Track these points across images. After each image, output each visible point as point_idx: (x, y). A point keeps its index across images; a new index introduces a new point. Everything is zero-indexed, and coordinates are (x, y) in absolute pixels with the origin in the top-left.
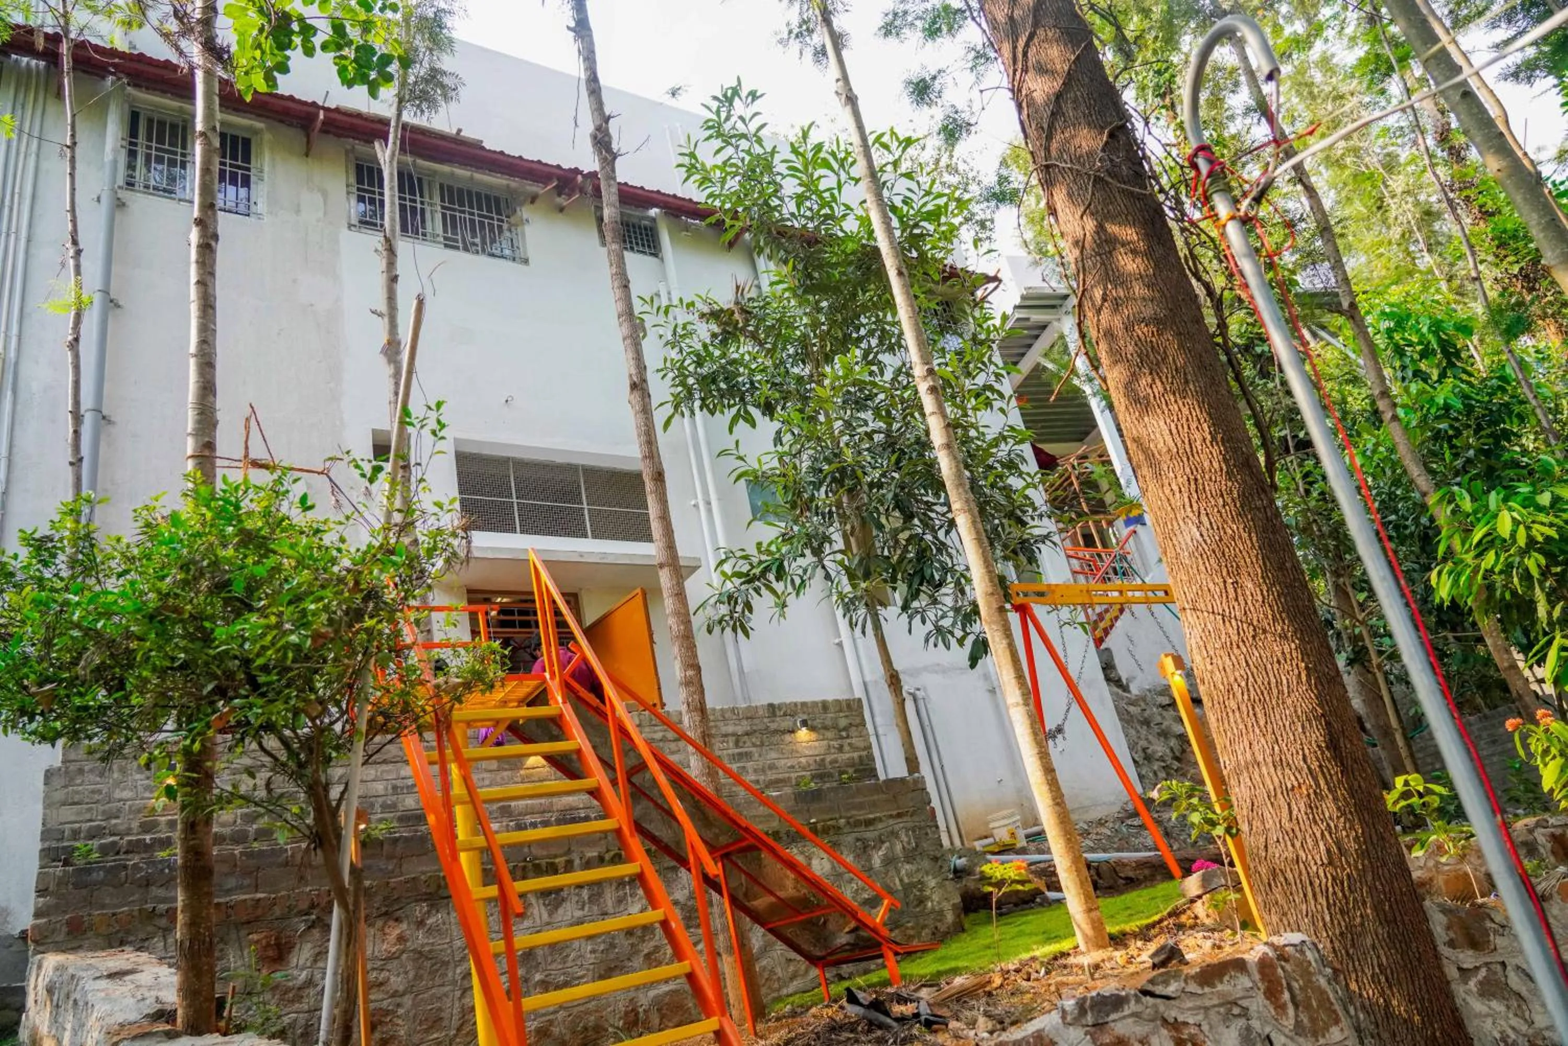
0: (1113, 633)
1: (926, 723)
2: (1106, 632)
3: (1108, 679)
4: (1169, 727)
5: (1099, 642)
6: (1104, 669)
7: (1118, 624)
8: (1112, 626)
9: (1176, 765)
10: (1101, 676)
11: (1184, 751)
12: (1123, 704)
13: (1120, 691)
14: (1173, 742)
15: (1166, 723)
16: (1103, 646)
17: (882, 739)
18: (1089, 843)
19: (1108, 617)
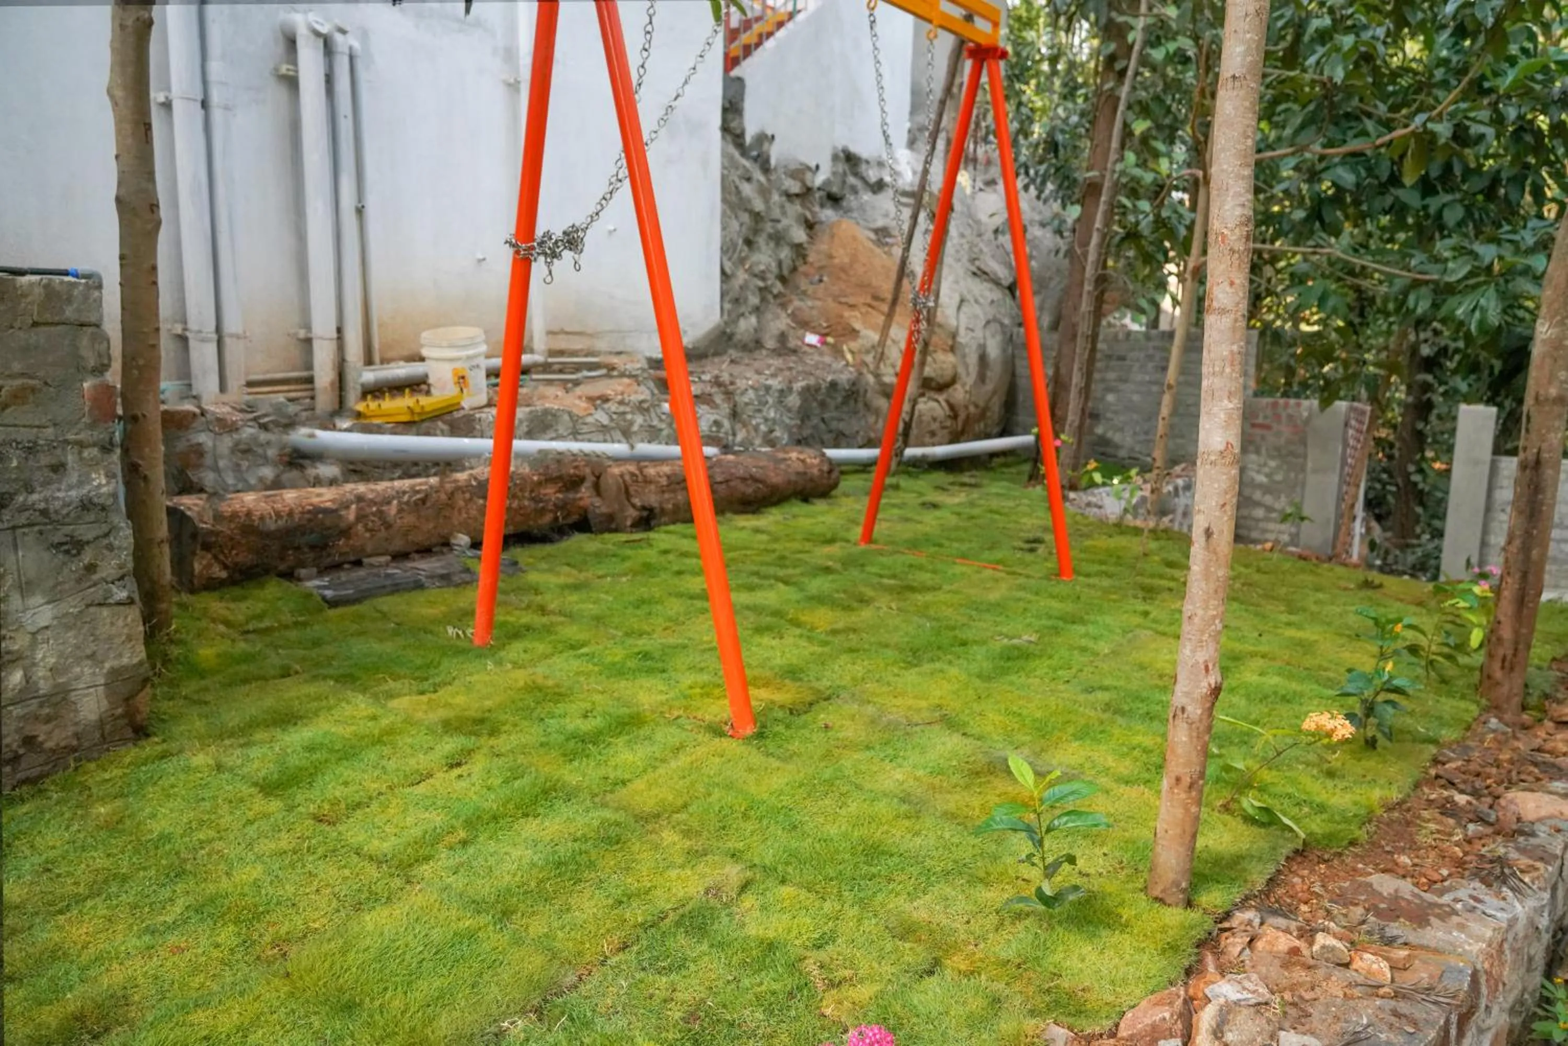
0: (758, 56)
1: (345, 126)
2: (748, 51)
3: (725, 129)
4: (787, 229)
5: (731, 62)
6: (725, 110)
7: (769, 44)
8: (758, 45)
9: (778, 287)
10: (716, 119)
11: (794, 269)
12: (734, 177)
13: (736, 154)
14: (785, 253)
15: (785, 222)
16: (735, 73)
17: (217, 115)
18: (603, 418)
19: (757, 28)
